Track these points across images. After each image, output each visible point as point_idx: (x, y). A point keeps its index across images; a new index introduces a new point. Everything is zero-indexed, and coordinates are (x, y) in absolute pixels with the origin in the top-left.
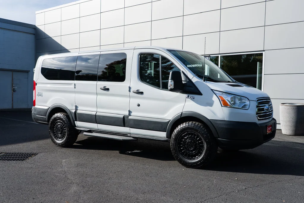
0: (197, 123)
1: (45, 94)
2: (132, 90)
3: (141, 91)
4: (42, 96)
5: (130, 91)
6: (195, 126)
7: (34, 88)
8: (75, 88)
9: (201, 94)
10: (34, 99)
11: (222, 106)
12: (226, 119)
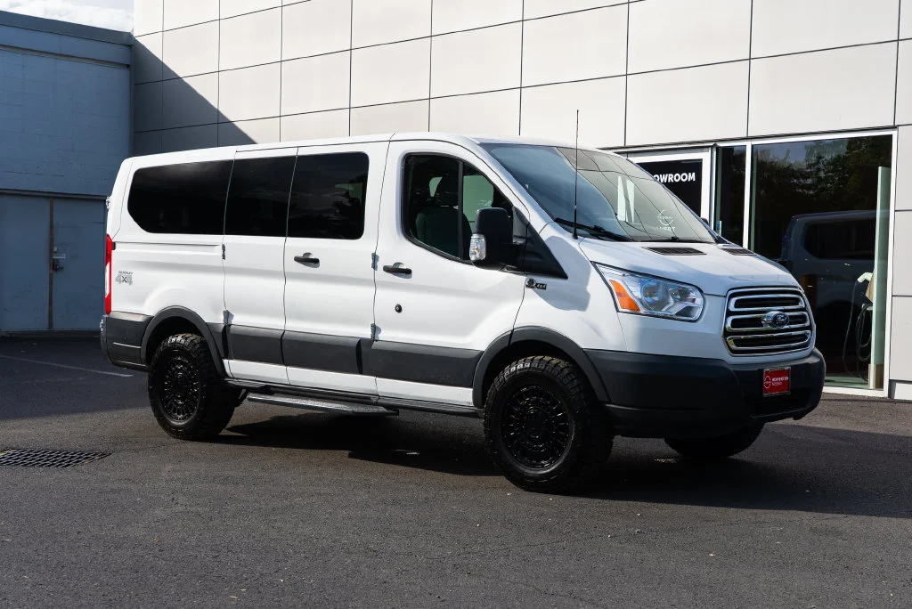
0: (555, 361)
1: (139, 275)
2: (380, 265)
3: (405, 267)
4: (131, 283)
5: (374, 266)
6: (547, 368)
7: (109, 258)
8: (224, 257)
9: (564, 276)
10: (107, 292)
11: (618, 311)
12: (631, 347)
